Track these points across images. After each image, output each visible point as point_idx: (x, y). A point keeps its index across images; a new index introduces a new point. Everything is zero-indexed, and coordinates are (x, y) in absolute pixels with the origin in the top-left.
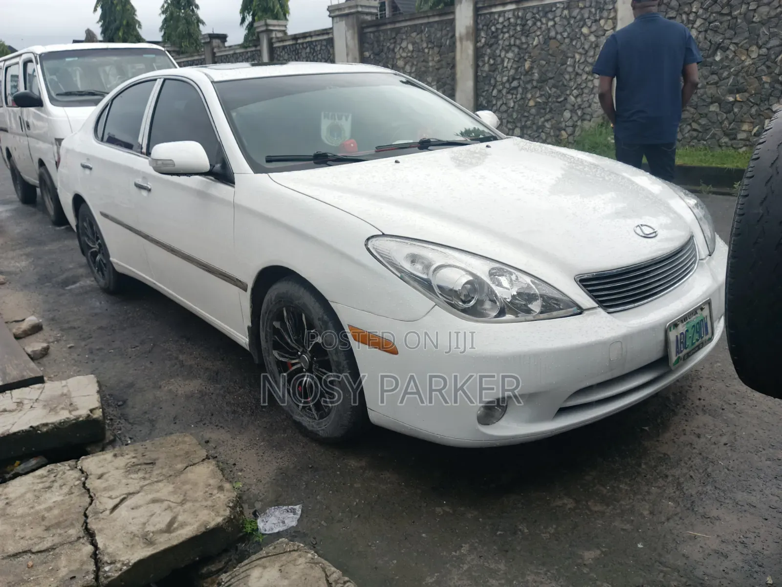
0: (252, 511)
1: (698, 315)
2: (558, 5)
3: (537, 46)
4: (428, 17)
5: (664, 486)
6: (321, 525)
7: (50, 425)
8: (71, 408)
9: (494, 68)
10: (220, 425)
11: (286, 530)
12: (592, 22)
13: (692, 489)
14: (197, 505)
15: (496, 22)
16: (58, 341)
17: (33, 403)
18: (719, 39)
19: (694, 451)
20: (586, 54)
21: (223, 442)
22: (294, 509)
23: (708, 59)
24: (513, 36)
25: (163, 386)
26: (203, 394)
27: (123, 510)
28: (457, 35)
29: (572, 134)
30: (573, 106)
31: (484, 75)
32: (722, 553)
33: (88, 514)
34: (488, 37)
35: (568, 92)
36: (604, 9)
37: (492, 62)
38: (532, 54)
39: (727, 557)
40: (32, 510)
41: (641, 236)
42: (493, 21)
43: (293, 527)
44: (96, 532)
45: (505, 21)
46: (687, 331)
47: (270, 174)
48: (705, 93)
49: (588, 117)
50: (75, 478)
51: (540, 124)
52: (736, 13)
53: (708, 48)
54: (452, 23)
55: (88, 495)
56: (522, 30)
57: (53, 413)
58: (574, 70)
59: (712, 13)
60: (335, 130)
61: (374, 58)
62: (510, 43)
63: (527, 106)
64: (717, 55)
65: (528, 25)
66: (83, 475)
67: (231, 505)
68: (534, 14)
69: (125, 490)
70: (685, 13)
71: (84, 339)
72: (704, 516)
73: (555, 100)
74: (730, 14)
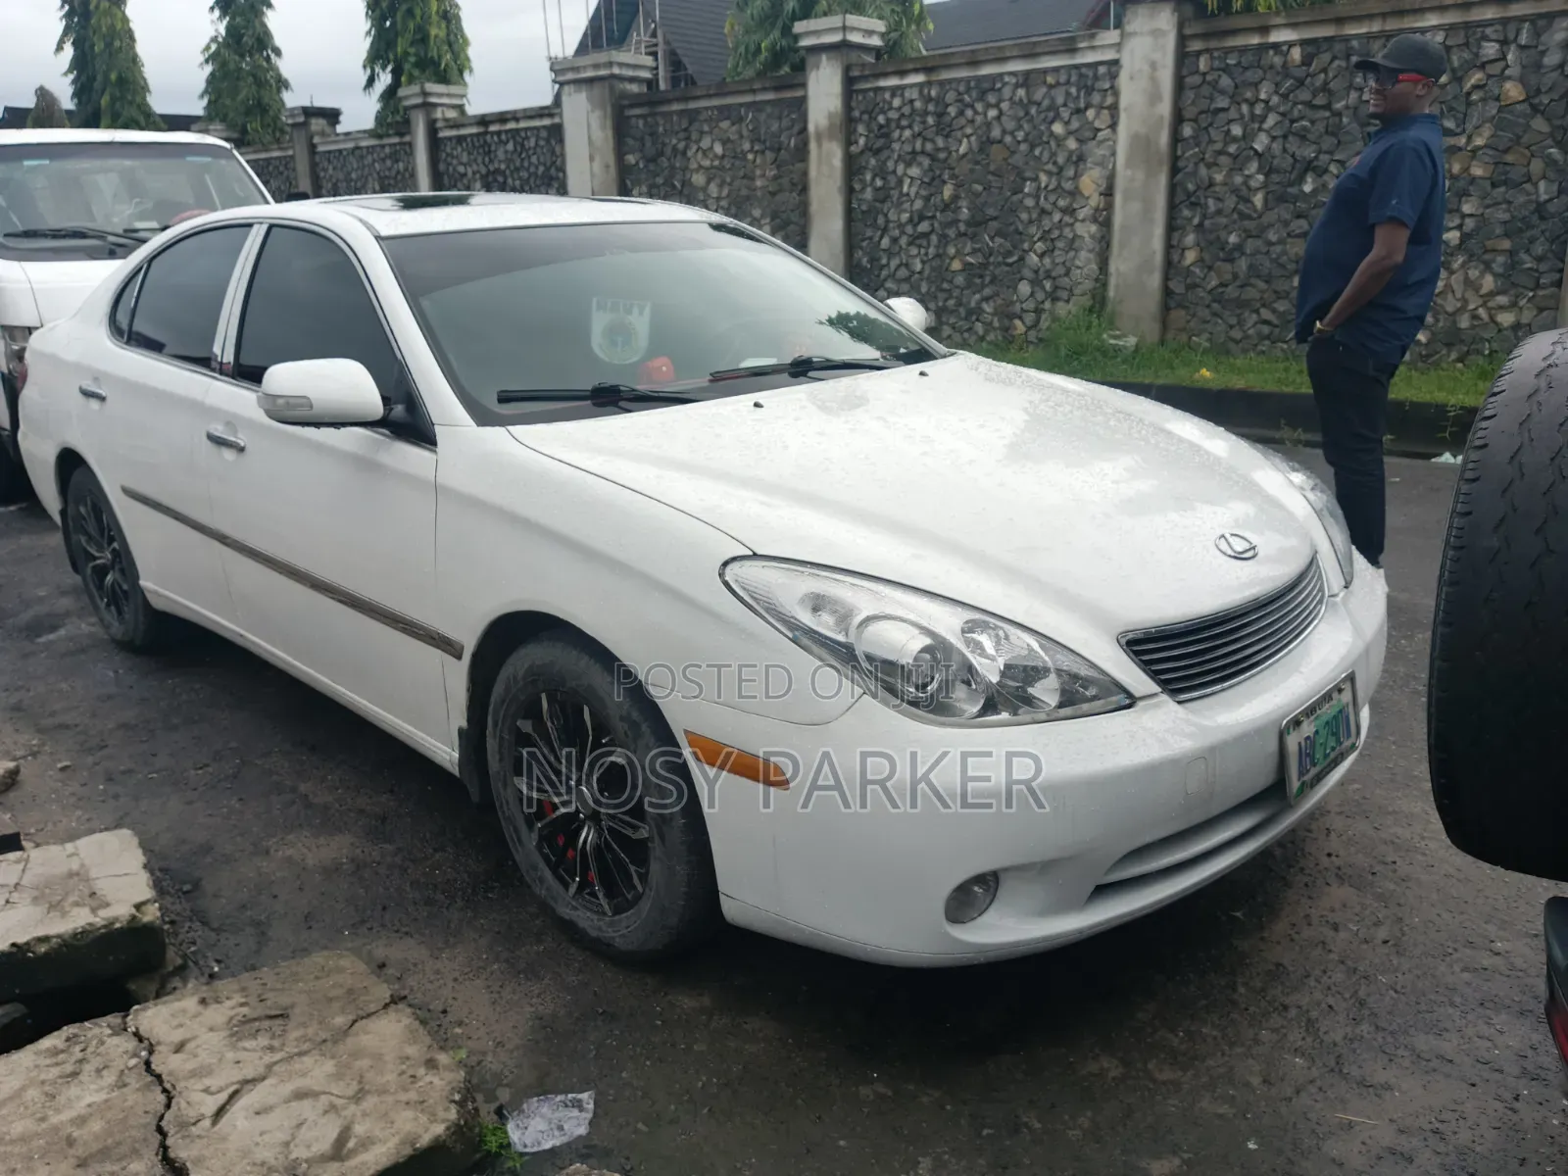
0: (494, 1106)
1: (1334, 702)
2: (1007, 79)
3: (964, 155)
4: (754, 91)
5: (1283, 1027)
6: (636, 1131)
7: (55, 940)
8: (94, 904)
9: (883, 195)
10: (404, 929)
11: (568, 1145)
12: (1072, 114)
13: (1336, 1031)
14: (390, 1099)
15: (886, 107)
16: (34, 755)
17: (10, 892)
18: (1309, 152)
19: (1332, 956)
20: (1058, 174)
21: (415, 965)
22: (580, 1101)
23: (1290, 190)
24: (919, 135)
25: (272, 851)
26: (358, 866)
27: (238, 1116)
28: (811, 128)
29: (1035, 325)
30: (1036, 272)
31: (864, 208)
32: (1402, 1154)
33: (166, 1129)
34: (872, 135)
35: (1026, 246)
36: (1093, 89)
37: (879, 183)
38: (956, 171)
39: (1410, 1160)
40: (44, 1125)
41: (1230, 556)
42: (881, 105)
43: (580, 1137)
44: (188, 1164)
45: (905, 105)
46: (1317, 732)
47: (510, 428)
48: (1284, 253)
49: (1064, 295)
50: (126, 1052)
51: (973, 304)
52: (1339, 106)
53: (1289, 169)
54: (801, 105)
55: (160, 1088)
56: (938, 124)
57: (58, 914)
58: (1037, 203)
59: (1295, 104)
60: (619, 333)
61: (645, 166)
62: (914, 148)
63: (947, 269)
64: (1306, 182)
65: (949, 114)
66: (143, 1045)
67: (457, 1097)
68: (960, 94)
69: (237, 1075)
70: (1246, 101)
71: (90, 751)
72: (1364, 1084)
73: (1000, 259)
74: (1328, 107)
